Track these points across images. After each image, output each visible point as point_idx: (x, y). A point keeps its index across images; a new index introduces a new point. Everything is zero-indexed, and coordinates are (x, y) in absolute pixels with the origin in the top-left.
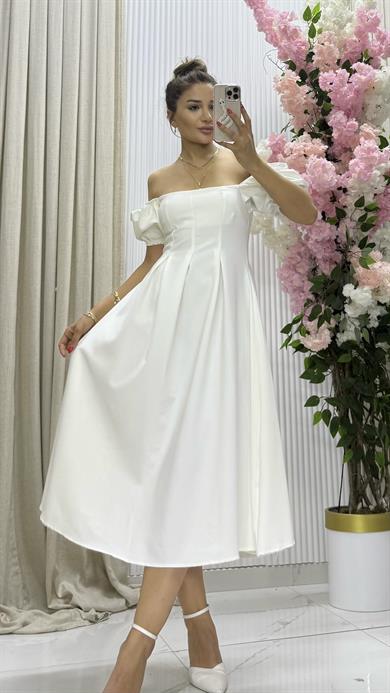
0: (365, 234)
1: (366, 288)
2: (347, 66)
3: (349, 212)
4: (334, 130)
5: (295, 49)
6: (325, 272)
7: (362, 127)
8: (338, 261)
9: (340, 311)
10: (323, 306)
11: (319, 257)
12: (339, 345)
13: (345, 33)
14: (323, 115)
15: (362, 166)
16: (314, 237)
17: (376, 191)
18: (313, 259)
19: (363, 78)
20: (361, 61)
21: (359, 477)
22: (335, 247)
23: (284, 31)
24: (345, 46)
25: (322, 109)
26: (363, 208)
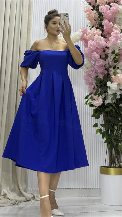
0: (116, 64)
1: (115, 83)
2: (109, 4)
3: (109, 56)
6: (101, 77)
7: (114, 25)
8: (105, 74)
9: (106, 92)
10: (100, 90)
11: (99, 72)
12: (105, 104)
14: (101, 21)
15: (114, 39)
16: (97, 64)
17: (119, 49)
19: (115, 8)
20: (114, 2)
21: (113, 155)
22: (104, 68)
25: (100, 19)
26: (114, 54)
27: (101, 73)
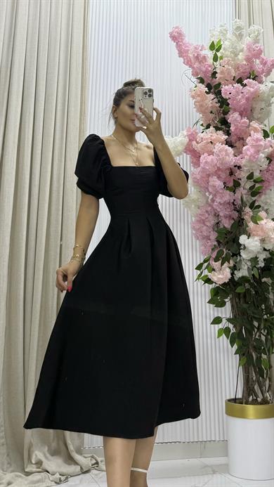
0: (254, 199)
1: (256, 238)
2: (240, 81)
3: (242, 183)
4: (232, 125)
5: (204, 69)
6: (226, 225)
7: (251, 123)
8: (235, 218)
9: (236, 254)
10: (224, 250)
11: (221, 214)
12: (236, 279)
13: (238, 59)
14: (224, 115)
15: (252, 151)
16: (218, 200)
17: (261, 168)
18: (217, 215)
19: (252, 90)
20: (249, 78)
21: (250, 377)
22: (233, 207)
23: (197, 58)
24: (238, 68)
25: (223, 111)
26: (252, 180)
27: (226, 217)
